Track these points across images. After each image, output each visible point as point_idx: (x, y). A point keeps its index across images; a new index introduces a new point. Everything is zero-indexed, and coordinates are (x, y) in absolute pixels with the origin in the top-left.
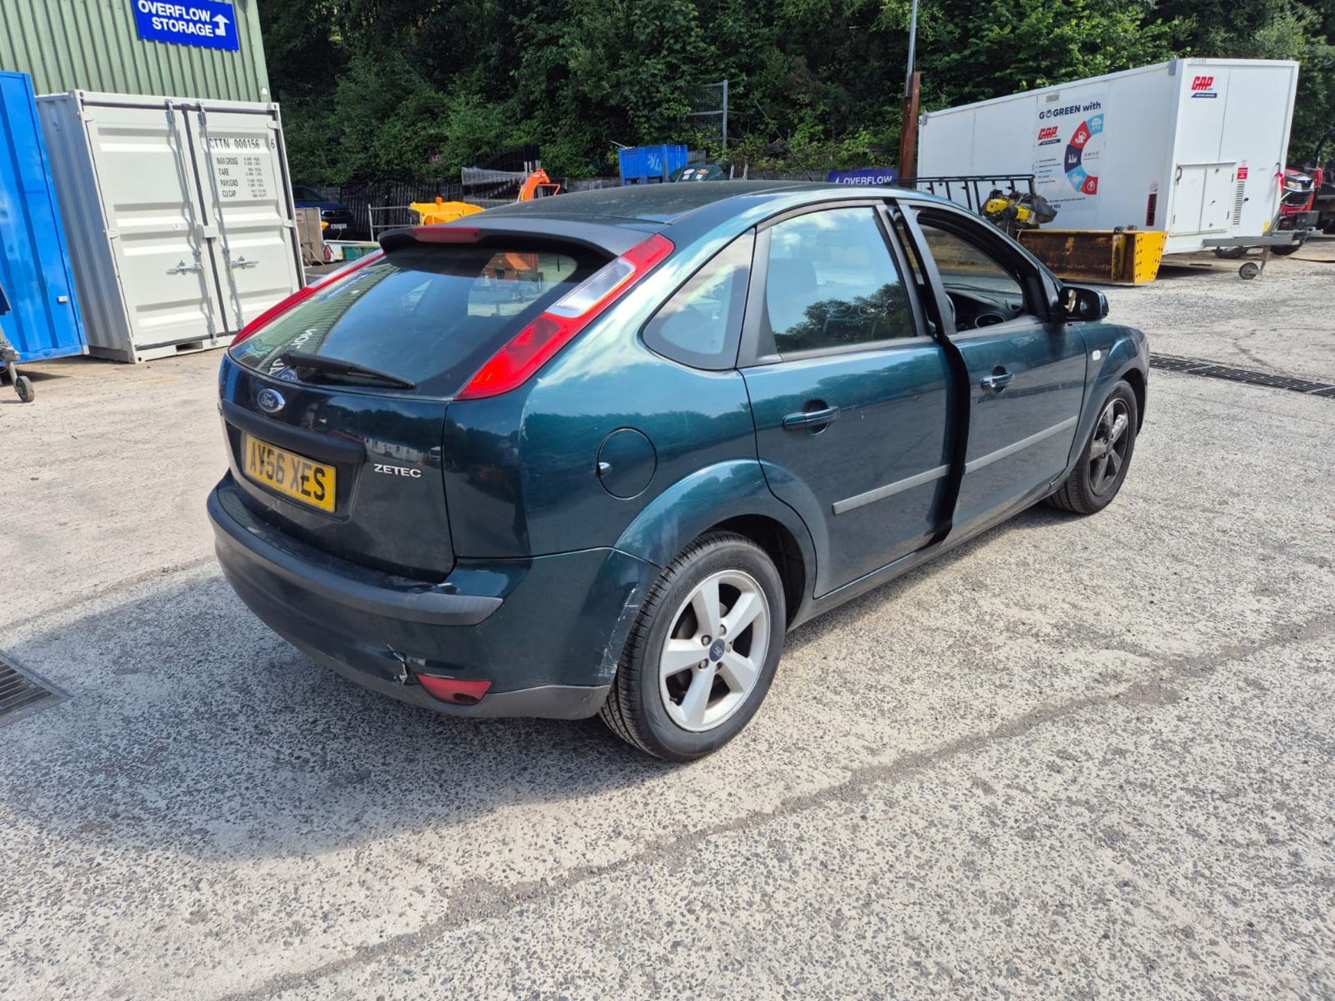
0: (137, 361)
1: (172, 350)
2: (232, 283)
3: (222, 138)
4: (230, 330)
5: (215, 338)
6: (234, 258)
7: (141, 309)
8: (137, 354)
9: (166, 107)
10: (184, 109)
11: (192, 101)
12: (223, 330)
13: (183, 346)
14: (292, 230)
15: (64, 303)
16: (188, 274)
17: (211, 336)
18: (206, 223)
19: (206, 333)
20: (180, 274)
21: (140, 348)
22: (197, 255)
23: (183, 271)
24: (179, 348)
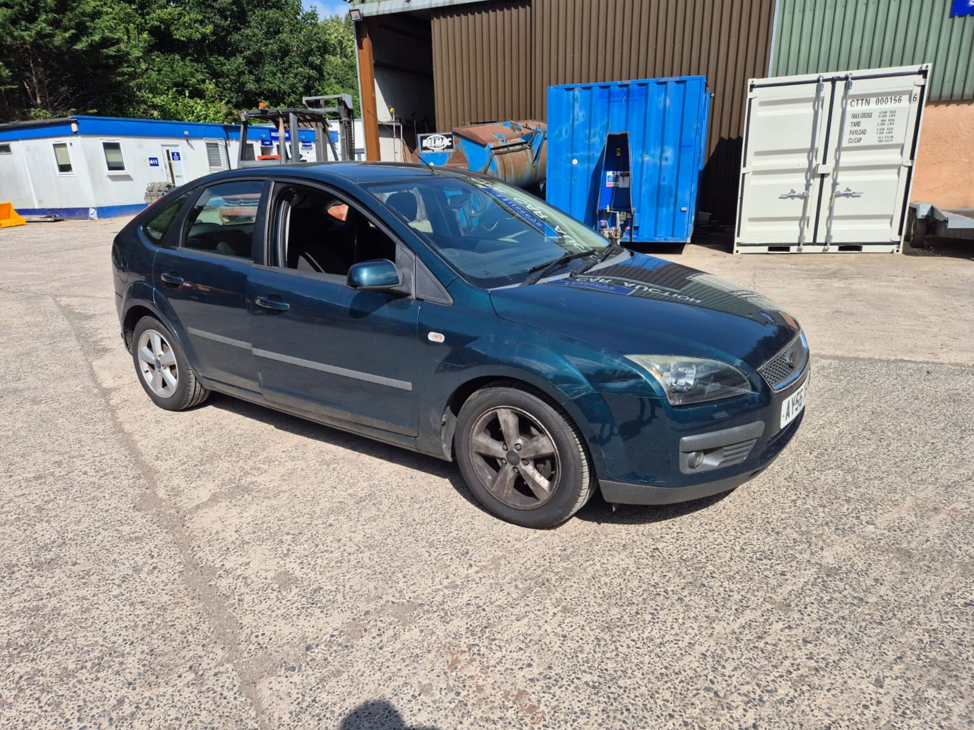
0: (735, 252)
1: (765, 249)
2: (831, 208)
3: (864, 98)
4: (818, 241)
5: (802, 246)
6: (840, 189)
7: (751, 220)
8: (736, 248)
9: (818, 81)
10: (833, 81)
11: (842, 74)
12: (811, 241)
13: (774, 248)
14: (910, 168)
15: (685, 211)
16: (796, 198)
17: (799, 244)
18: (824, 162)
19: (796, 241)
20: (789, 199)
21: (740, 245)
22: (808, 186)
23: (792, 197)
24: (770, 249)
